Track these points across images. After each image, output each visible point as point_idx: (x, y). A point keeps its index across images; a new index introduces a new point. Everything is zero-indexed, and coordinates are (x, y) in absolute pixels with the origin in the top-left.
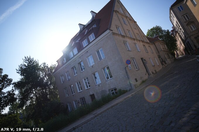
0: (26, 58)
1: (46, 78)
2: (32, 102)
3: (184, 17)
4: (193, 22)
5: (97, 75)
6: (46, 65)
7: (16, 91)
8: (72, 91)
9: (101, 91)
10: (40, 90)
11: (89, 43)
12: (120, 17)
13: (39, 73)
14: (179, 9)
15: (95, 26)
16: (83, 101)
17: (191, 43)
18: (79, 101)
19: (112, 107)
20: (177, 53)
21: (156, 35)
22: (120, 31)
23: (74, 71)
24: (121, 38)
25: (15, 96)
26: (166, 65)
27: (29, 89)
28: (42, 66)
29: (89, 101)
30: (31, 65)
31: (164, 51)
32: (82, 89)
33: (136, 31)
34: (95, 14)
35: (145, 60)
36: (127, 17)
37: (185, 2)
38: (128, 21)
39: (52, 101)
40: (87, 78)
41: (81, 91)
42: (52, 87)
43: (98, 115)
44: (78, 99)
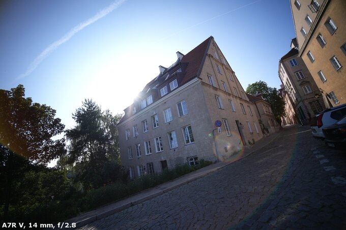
0: (86, 101)
1: (108, 130)
2: (85, 159)
3: (297, 74)
4: (308, 82)
5: (174, 135)
6: (110, 113)
7: (67, 142)
8: (137, 151)
9: (176, 157)
10: (97, 144)
11: (169, 91)
12: (214, 63)
13: (99, 123)
14: (292, 63)
15: (179, 71)
16: (150, 168)
17: (304, 109)
18: (146, 168)
19: (188, 182)
20: (284, 120)
21: (259, 93)
22: (212, 82)
23: (144, 126)
24: (212, 91)
25: (65, 148)
26: (268, 134)
27: (84, 141)
28: (105, 114)
29: (158, 169)
30: (91, 110)
31: (267, 115)
32: (151, 152)
33: (233, 84)
34: (182, 56)
35: (241, 123)
36: (223, 65)
37: (299, 55)
38: (224, 70)
39: (110, 162)
40: (160, 138)
41: (150, 154)
42: (113, 143)
43: (167, 191)
44: (145, 165)
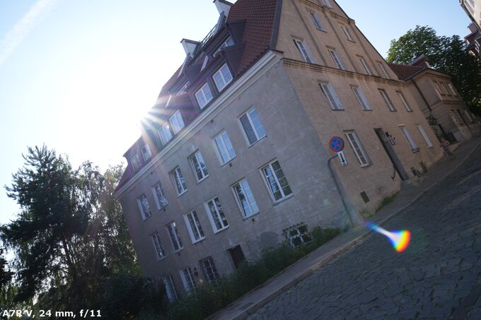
0: (32, 152)
1: (97, 207)
2: (57, 281)
5: (245, 188)
6: (93, 168)
7: (7, 253)
8: (173, 239)
9: (259, 234)
10: (79, 243)
11: (216, 94)
12: (305, 10)
13: (73, 195)
15: (229, 43)
16: (209, 270)
18: (198, 271)
19: (296, 282)
21: (418, 55)
22: (306, 54)
23: (177, 182)
24: (310, 74)
25: (6, 268)
27: (47, 242)
28: (82, 172)
29: (226, 268)
30: (49, 170)
31: (447, 102)
32: (202, 234)
33: (355, 49)
34: (229, 7)
35: (387, 133)
36: (323, 8)
38: (329, 21)
39: (116, 275)
40: (216, 200)
41: (201, 238)
42: (115, 233)
43: (255, 310)
44: (195, 264)
